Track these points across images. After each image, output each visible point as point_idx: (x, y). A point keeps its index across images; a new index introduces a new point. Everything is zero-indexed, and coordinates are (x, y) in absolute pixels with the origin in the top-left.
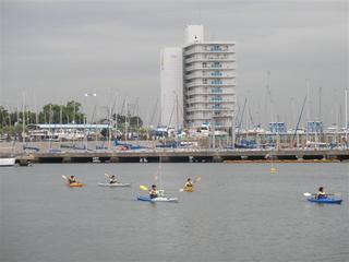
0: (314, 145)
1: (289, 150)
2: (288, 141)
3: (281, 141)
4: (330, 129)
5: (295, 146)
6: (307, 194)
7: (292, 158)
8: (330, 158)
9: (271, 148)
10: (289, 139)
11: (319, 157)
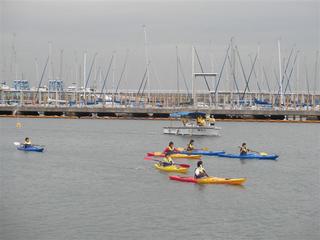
0: (55, 103)
1: (32, 106)
2: (31, 98)
3: (25, 98)
4: (70, 88)
5: (38, 102)
6: (17, 144)
7: (35, 114)
8: (69, 115)
9: (15, 104)
10: (32, 96)
11: (59, 114)
